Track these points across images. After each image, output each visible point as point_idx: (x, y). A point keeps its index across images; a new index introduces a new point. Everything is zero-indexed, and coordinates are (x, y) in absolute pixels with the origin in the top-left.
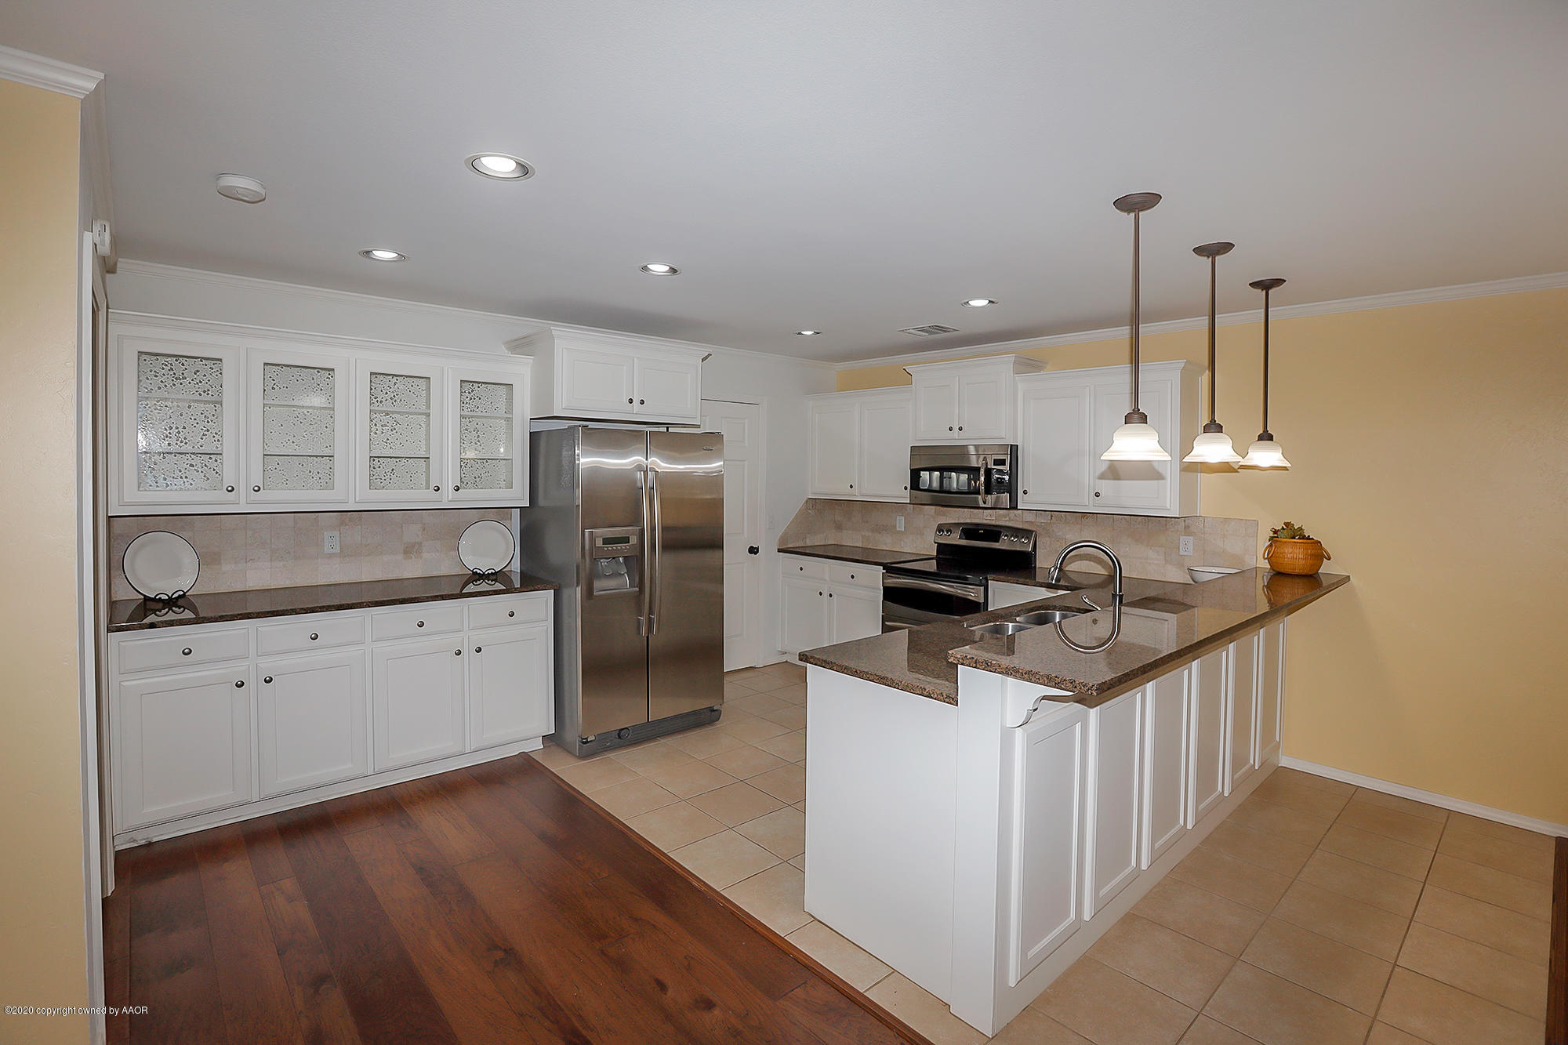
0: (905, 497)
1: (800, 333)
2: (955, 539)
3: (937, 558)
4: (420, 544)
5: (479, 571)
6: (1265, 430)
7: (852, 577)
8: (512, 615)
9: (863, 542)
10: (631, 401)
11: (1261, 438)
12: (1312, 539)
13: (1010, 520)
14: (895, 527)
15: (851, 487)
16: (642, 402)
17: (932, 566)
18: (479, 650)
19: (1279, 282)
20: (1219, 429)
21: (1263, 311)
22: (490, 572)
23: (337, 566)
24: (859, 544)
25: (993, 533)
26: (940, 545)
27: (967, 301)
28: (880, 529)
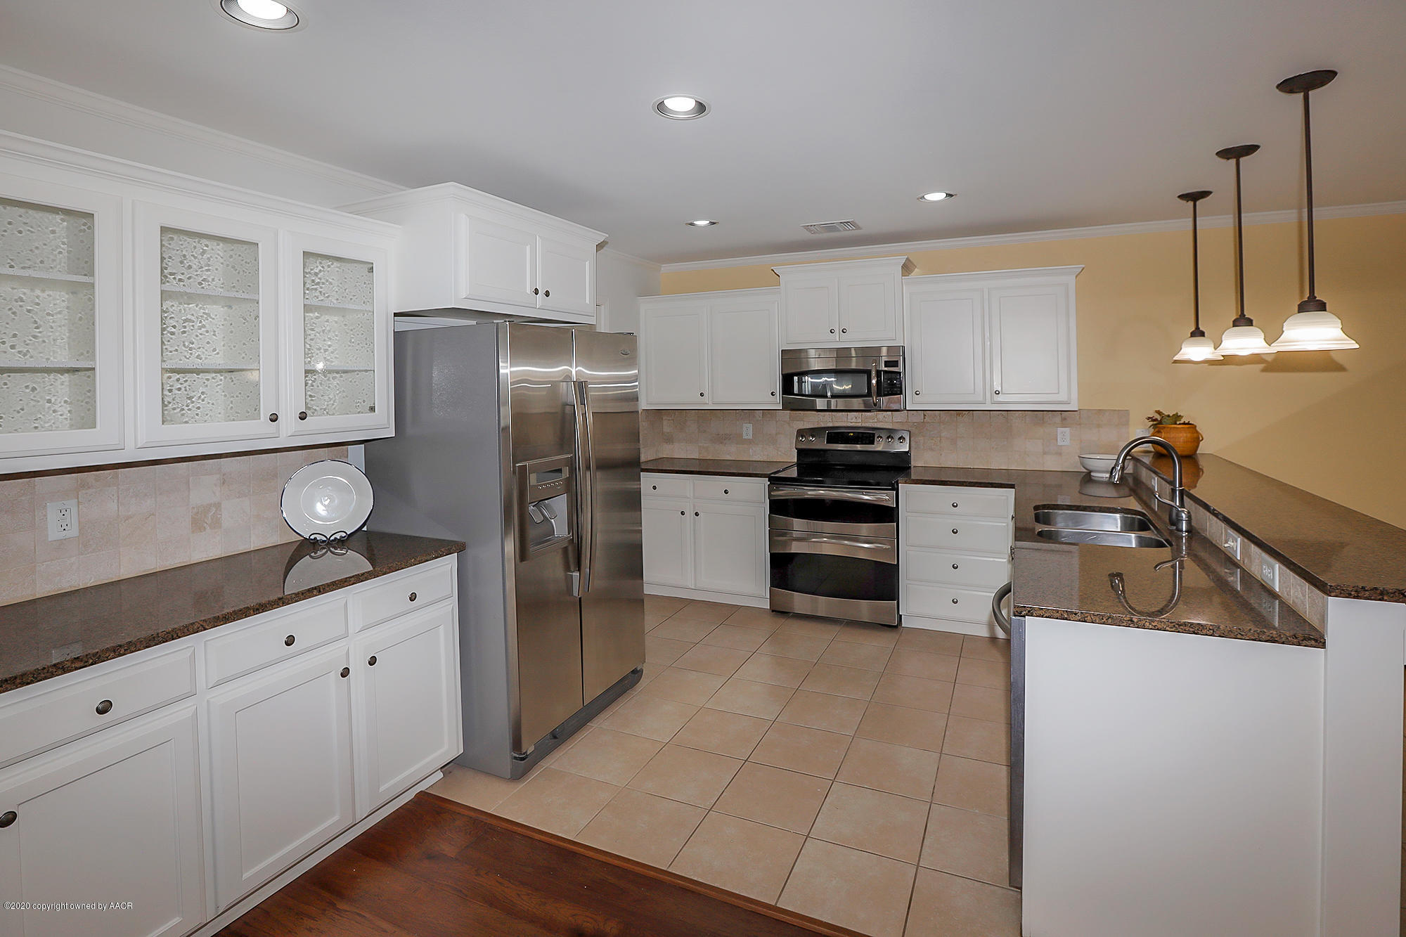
0: (776, 403)
1: (692, 224)
2: (821, 444)
3: (799, 465)
4: (219, 504)
5: (319, 537)
6: (1197, 328)
7: (726, 492)
8: (413, 598)
9: (700, 453)
10: (536, 292)
11: (1193, 335)
12: (1193, 424)
13: (878, 421)
14: (741, 435)
15: (702, 395)
16: (547, 294)
17: (793, 473)
18: (373, 661)
19: (1205, 194)
20: (1249, 322)
21: (1191, 220)
22: (338, 536)
23: (73, 559)
24: (696, 456)
25: (867, 436)
26: (801, 452)
27: (921, 195)
28: (722, 439)
